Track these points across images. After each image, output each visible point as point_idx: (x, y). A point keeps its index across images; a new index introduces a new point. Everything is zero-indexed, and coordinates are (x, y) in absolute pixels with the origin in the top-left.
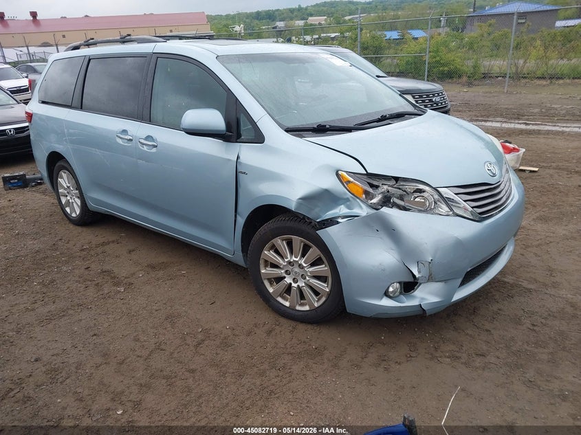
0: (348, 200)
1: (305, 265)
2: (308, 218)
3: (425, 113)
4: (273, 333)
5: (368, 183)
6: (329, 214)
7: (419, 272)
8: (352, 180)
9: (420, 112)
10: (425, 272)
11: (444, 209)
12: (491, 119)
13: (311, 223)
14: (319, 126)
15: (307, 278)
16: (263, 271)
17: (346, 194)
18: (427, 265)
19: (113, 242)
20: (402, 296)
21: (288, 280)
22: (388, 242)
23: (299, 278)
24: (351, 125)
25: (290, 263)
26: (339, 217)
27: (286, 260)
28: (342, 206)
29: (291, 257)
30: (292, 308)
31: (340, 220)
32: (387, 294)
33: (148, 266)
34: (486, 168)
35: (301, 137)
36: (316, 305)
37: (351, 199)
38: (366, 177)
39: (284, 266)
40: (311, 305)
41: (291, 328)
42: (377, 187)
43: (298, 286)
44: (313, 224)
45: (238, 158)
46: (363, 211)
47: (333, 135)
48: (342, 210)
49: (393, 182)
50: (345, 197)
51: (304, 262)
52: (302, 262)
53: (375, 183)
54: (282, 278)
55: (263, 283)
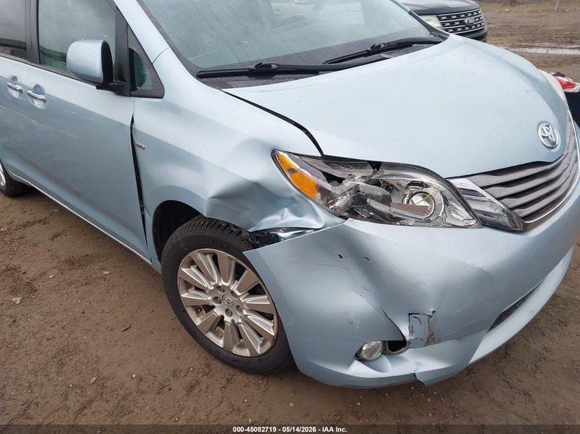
0: (293, 199)
1: (238, 294)
2: (235, 227)
3: (444, 39)
4: (196, 390)
5: (325, 173)
6: (267, 223)
7: (411, 332)
8: (297, 166)
9: (437, 39)
10: (422, 332)
11: (461, 214)
12: (537, 44)
13: (241, 232)
14: (259, 66)
15: (245, 313)
16: (184, 295)
17: (289, 190)
18: (424, 319)
19: (40, 221)
20: (385, 359)
21: (218, 311)
22: (359, 277)
23: (233, 309)
24: (319, 62)
25: (218, 287)
26: (280, 228)
27: (213, 283)
28: (286, 210)
29: (219, 281)
30: (226, 349)
31: (281, 234)
32: (358, 357)
33: (66, 261)
34: (540, 134)
35: (220, 86)
36: (259, 350)
37: (298, 199)
38: (321, 162)
39: (211, 291)
40: (252, 350)
41: (224, 382)
42: (340, 180)
43: (233, 321)
44: (244, 234)
45: (133, 121)
46: (318, 219)
47: (283, 80)
48: (285, 218)
49: (369, 172)
50: (289, 195)
51: (238, 289)
52: (234, 288)
53: (337, 173)
54: (209, 308)
55: (185, 311)
